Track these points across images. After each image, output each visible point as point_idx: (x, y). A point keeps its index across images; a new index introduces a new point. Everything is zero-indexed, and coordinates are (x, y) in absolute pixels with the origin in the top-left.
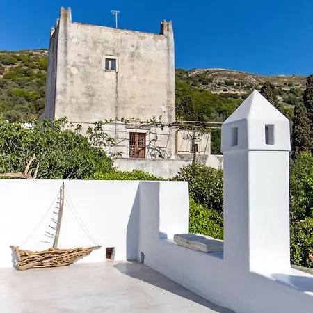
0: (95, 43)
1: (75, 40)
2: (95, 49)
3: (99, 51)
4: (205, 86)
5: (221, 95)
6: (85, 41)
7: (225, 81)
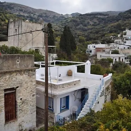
0: (28, 26)
1: (23, 26)
2: (28, 28)
3: (29, 29)
4: (11, 10)
5: (17, 15)
6: (26, 26)
7: (19, 9)
